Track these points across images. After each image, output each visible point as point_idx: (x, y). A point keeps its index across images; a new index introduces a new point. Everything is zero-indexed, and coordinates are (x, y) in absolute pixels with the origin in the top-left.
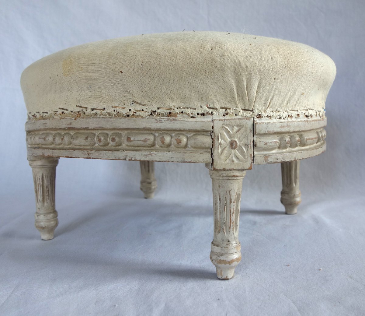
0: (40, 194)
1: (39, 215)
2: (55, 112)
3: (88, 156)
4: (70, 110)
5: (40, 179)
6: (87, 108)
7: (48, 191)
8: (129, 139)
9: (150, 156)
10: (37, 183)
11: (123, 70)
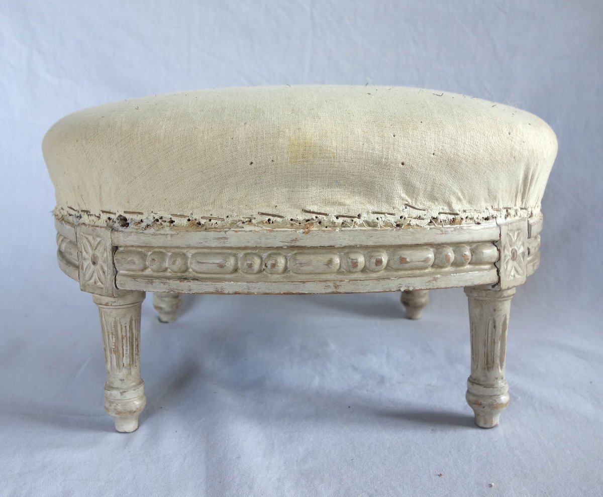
0: (126, 353)
1: (125, 392)
2: (247, 220)
3: (335, 290)
4: (289, 217)
5: (126, 327)
6: (326, 215)
7: (138, 346)
8: (403, 260)
9: (434, 282)
10: (120, 336)
11: (406, 161)
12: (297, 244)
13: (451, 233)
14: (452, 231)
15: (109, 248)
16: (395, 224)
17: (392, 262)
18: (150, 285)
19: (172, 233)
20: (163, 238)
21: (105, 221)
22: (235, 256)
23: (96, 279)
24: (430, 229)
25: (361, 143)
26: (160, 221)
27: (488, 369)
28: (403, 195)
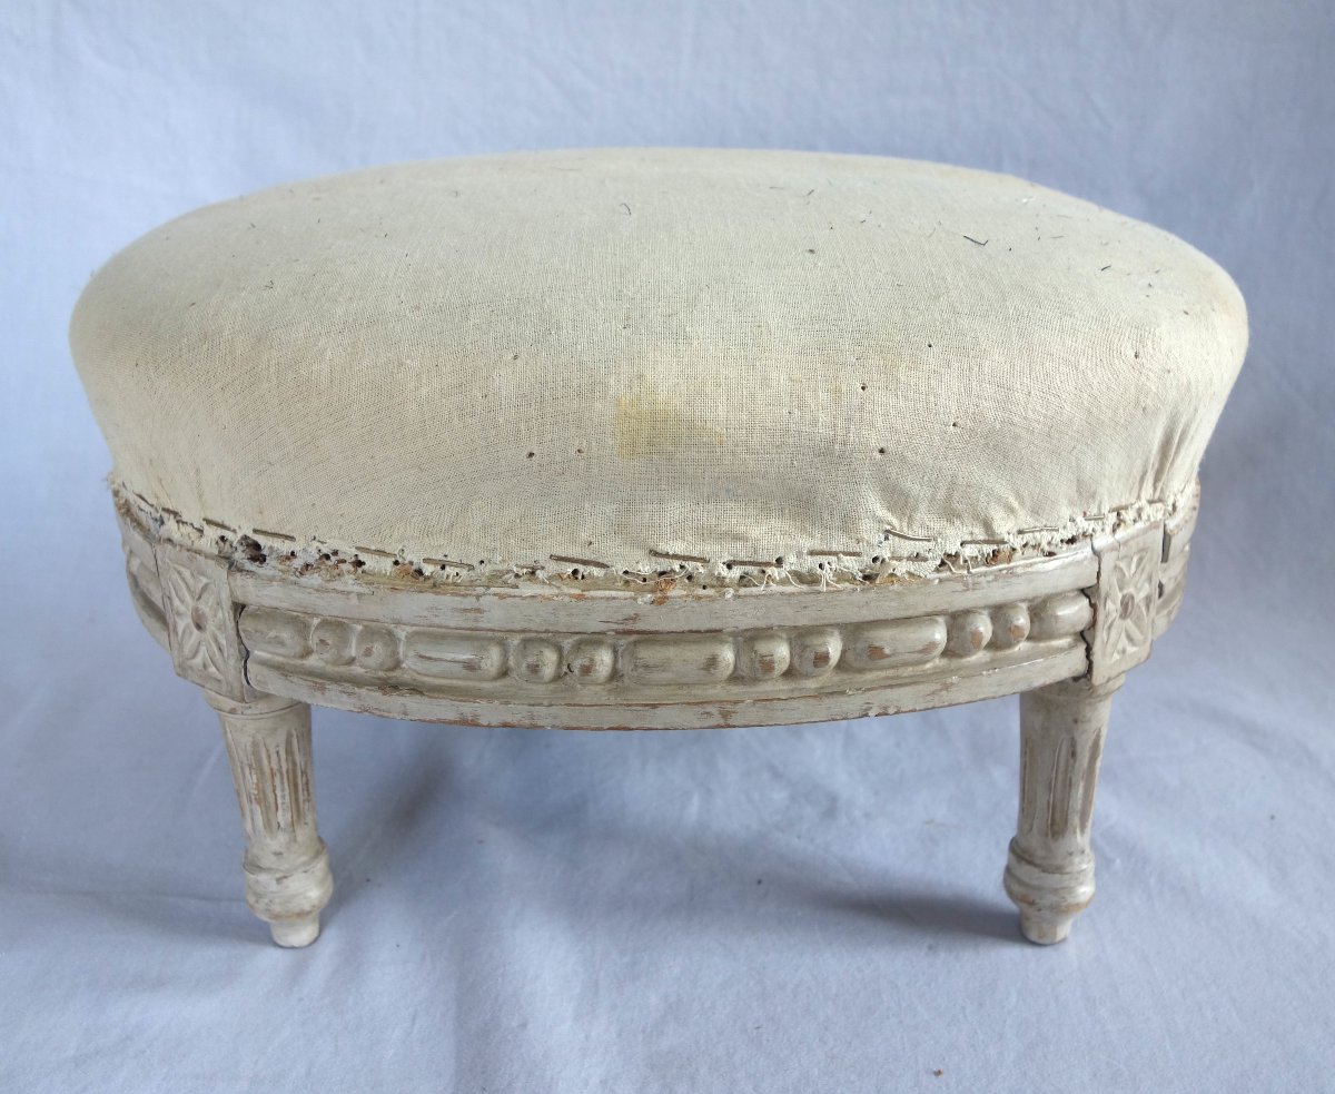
0: (283, 803)
1: (285, 877)
2: (525, 570)
3: (722, 722)
4: (619, 568)
5: (278, 753)
6: (704, 561)
7: (307, 783)
8: (875, 652)
9: (944, 693)
10: (267, 771)
11: (890, 447)
12: (639, 626)
13: (985, 585)
14: (988, 582)
15: (227, 604)
16: (860, 574)
17: (850, 656)
18: (318, 694)
19: (361, 590)
20: (341, 597)
21: (214, 543)
22: (502, 643)
23: (204, 658)
24: (941, 581)
25: (785, 411)
26: (333, 558)
27: (1053, 836)
28: (882, 513)
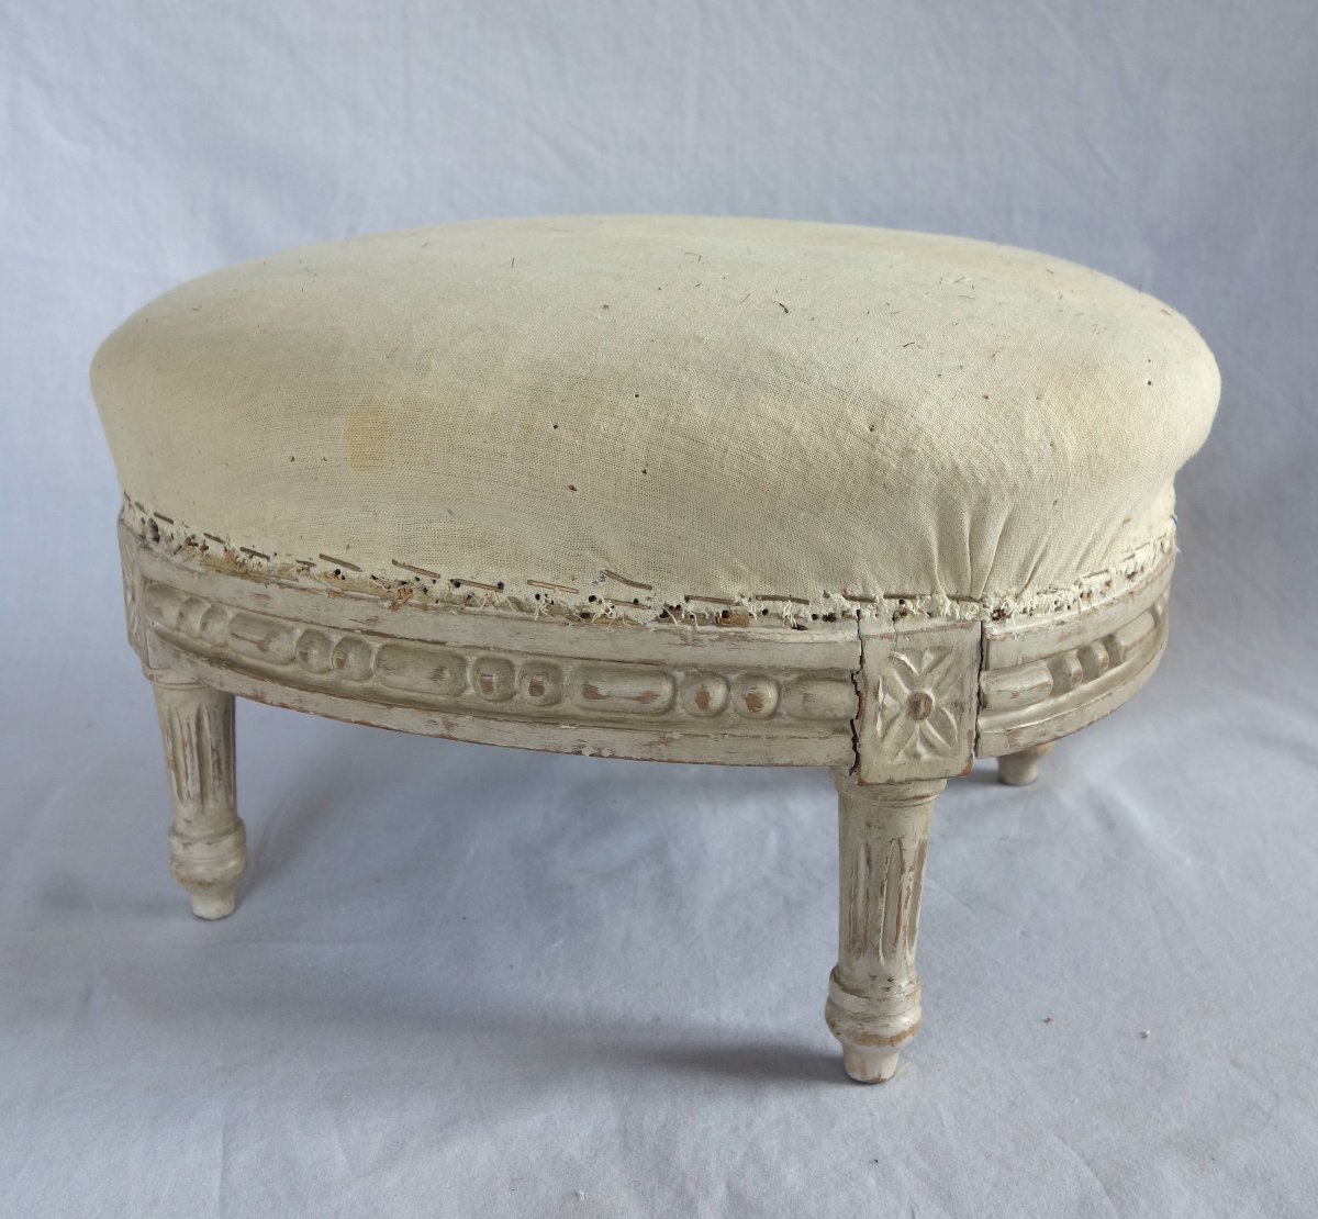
0: (192, 773)
1: (190, 844)
2: (301, 565)
3: (445, 732)
4: (369, 571)
5: (188, 724)
6: (435, 576)
8: (590, 691)
9: (663, 746)
10: (180, 739)
11: (582, 486)
12: (379, 628)
13: (708, 644)
19: (202, 570)
20: (190, 575)
21: (139, 523)
22: (290, 631)
26: (192, 541)
27: (855, 953)
